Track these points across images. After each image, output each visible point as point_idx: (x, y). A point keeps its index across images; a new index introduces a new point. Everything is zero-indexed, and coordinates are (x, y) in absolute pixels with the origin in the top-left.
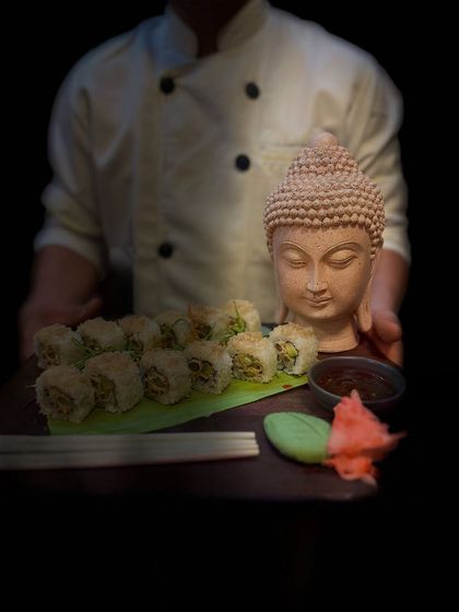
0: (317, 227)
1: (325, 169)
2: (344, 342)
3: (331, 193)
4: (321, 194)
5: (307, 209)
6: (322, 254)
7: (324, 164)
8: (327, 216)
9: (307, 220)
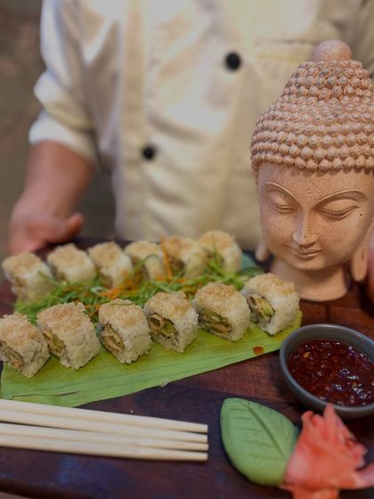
0: (312, 171)
1: (330, 92)
3: (334, 128)
4: (322, 128)
5: (301, 147)
6: (314, 203)
7: (330, 86)
8: (326, 157)
9: (299, 161)
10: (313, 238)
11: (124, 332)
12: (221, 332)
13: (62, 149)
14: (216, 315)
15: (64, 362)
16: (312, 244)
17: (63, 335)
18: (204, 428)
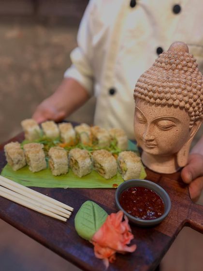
0: (158, 105)
1: (170, 67)
2: (166, 168)
5: (149, 91)
6: (152, 120)
7: (171, 64)
9: (147, 98)
10: (151, 138)
11: (55, 160)
12: (101, 173)
13: (76, 83)
14: (99, 164)
15: (30, 168)
16: (152, 140)
17: (30, 155)
18: (72, 209)
